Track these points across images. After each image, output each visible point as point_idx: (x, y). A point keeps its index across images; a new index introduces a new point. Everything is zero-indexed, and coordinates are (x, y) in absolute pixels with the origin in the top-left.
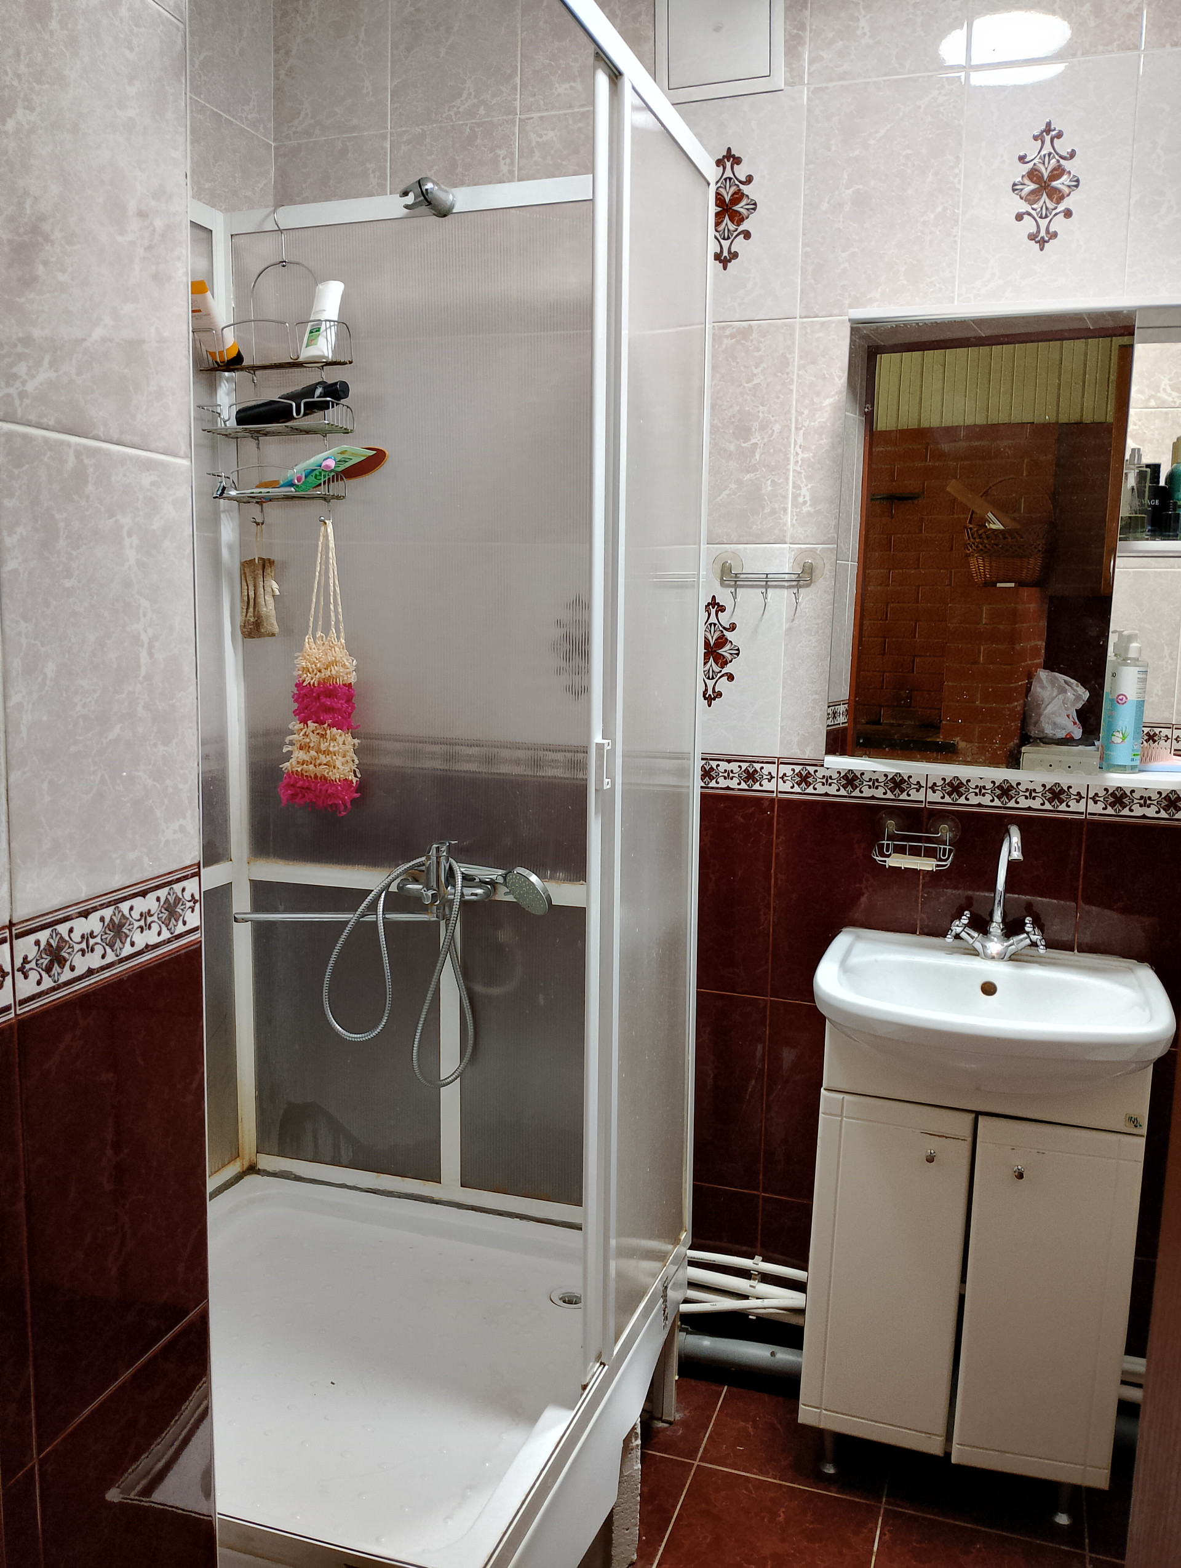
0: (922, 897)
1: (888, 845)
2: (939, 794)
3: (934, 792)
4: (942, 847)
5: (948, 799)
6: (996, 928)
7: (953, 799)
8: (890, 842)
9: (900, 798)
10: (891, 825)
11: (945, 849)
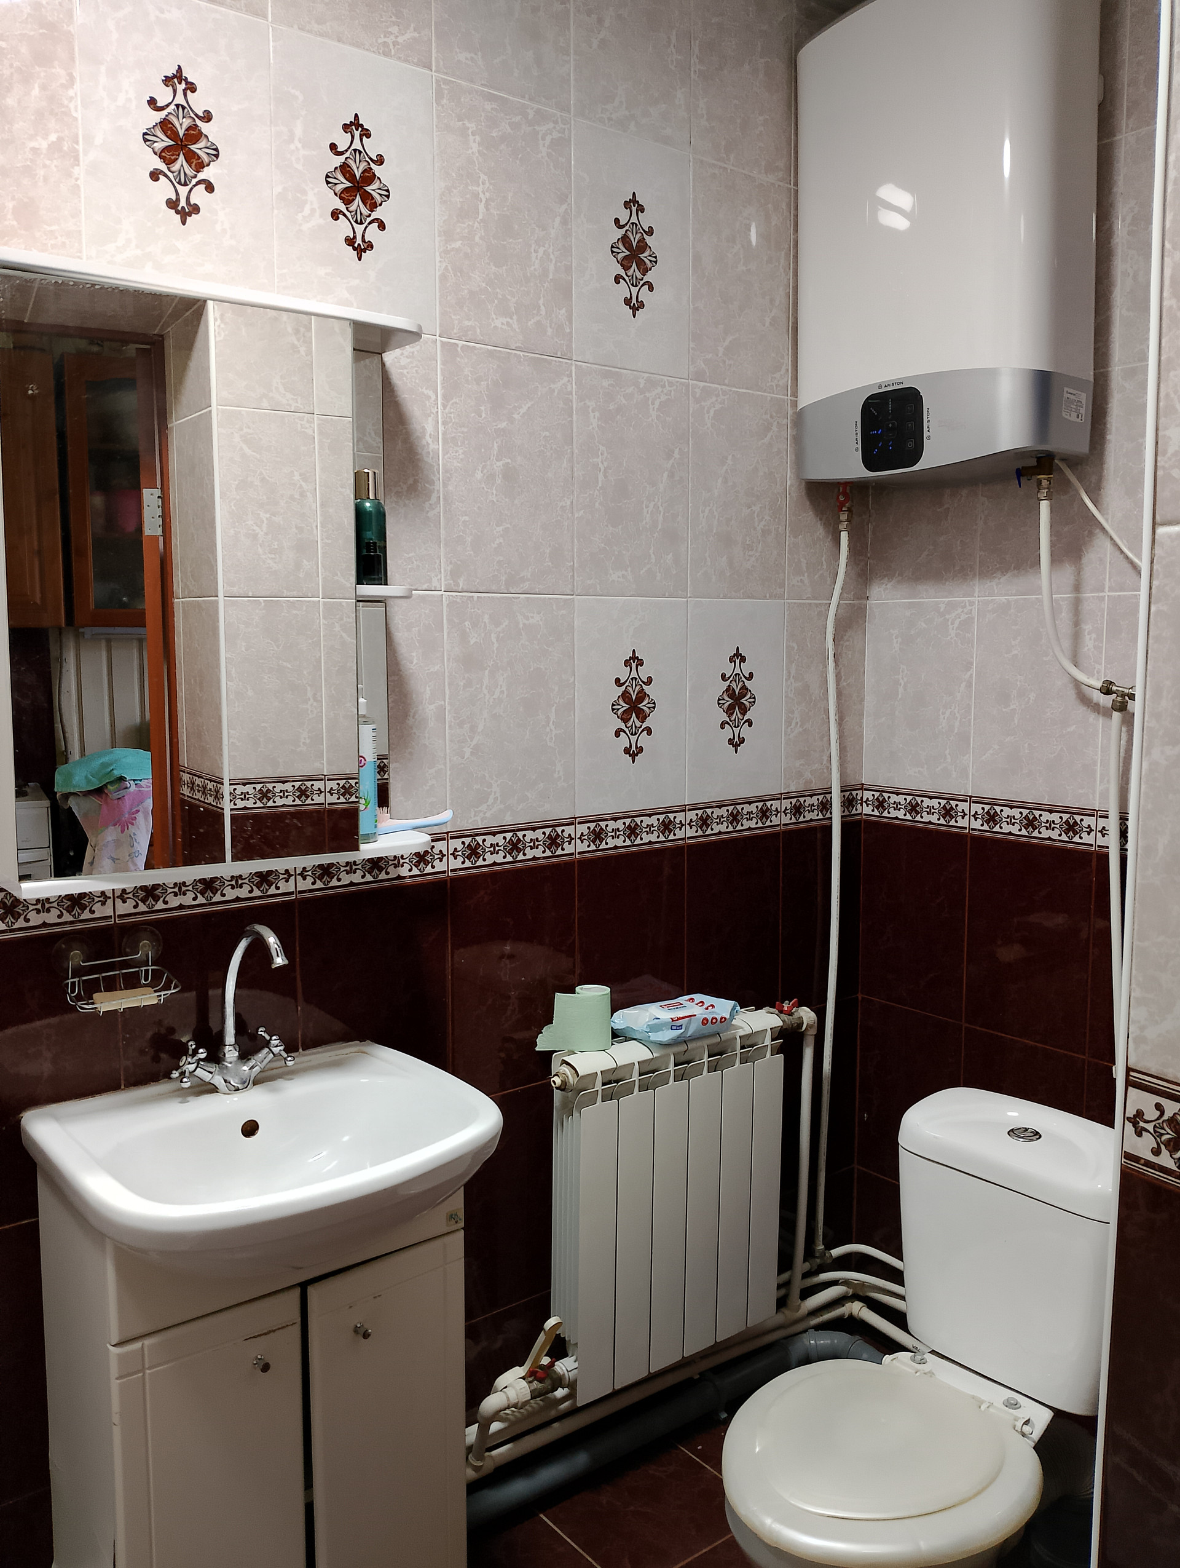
0: (124, 1039)
1: (73, 984)
2: (131, 903)
3: (124, 902)
4: (143, 969)
5: (142, 907)
6: (231, 1054)
7: (148, 907)
8: (76, 980)
9: (81, 918)
10: (76, 957)
11: (147, 971)
